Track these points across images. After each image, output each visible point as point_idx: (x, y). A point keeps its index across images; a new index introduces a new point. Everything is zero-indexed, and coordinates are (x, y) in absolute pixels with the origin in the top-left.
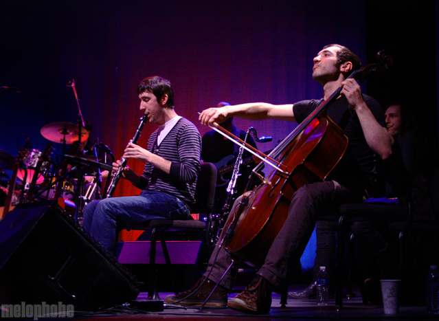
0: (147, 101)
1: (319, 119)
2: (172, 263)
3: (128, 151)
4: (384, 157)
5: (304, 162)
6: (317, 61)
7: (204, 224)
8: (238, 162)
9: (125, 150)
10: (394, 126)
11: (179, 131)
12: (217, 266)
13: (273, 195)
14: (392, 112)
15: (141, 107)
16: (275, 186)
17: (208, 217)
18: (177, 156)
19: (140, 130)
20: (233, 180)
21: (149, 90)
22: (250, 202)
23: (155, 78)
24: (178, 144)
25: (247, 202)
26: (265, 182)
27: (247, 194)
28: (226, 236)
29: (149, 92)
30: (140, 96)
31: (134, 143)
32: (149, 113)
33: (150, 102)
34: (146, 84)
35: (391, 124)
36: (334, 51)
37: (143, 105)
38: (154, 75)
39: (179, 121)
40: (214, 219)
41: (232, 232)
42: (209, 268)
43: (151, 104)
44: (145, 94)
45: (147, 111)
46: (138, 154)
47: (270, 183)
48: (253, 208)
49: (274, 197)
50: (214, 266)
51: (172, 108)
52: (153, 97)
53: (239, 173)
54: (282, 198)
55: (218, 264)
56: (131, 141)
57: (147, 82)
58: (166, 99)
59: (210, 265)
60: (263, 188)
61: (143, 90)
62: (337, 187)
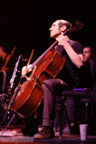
1: (51, 51)
5: (45, 70)
6: (51, 30)
8: (15, 70)
10: (87, 57)
13: (32, 85)
14: (86, 51)
16: (33, 81)
20: (13, 78)
22: (22, 88)
25: (20, 89)
26: (28, 79)
28: (11, 104)
35: (86, 56)
36: (57, 23)
41: (14, 102)
47: (30, 80)
48: (23, 91)
53: (16, 75)
54: (36, 86)
60: (27, 82)
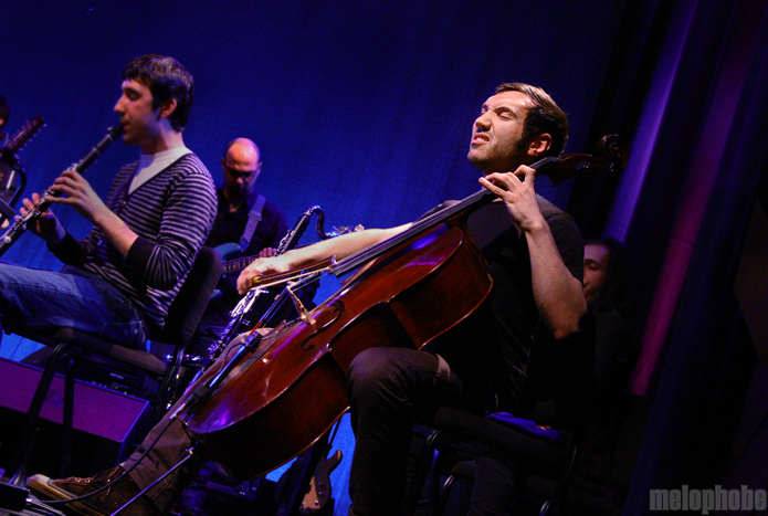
0: (133, 100)
2: (75, 426)
3: (64, 183)
4: (559, 334)
5: (392, 300)
7: (163, 367)
9: (59, 179)
11: (176, 178)
12: (156, 458)
13: (312, 346)
15: (118, 107)
16: (322, 330)
17: (175, 355)
18: (154, 226)
19: (101, 150)
21: (144, 79)
22: (263, 347)
23: (167, 61)
24: (166, 201)
25: (258, 346)
26: (303, 317)
27: (264, 331)
28: (193, 401)
29: (143, 82)
30: (126, 84)
31: (80, 170)
32: (128, 123)
33: (138, 102)
34: (142, 65)
37: (123, 103)
38: (165, 54)
39: (183, 158)
40: (186, 363)
42: (136, 455)
43: (138, 108)
44: (135, 85)
45: (127, 117)
46: (79, 197)
47: (313, 322)
48: (265, 361)
49: (312, 350)
50: (147, 455)
51: (177, 130)
52: (148, 96)
54: (327, 356)
55: (156, 451)
56: (76, 165)
57: (147, 62)
58: (173, 108)
59: (141, 451)
60: (298, 327)
61: (133, 76)
62: (444, 372)
